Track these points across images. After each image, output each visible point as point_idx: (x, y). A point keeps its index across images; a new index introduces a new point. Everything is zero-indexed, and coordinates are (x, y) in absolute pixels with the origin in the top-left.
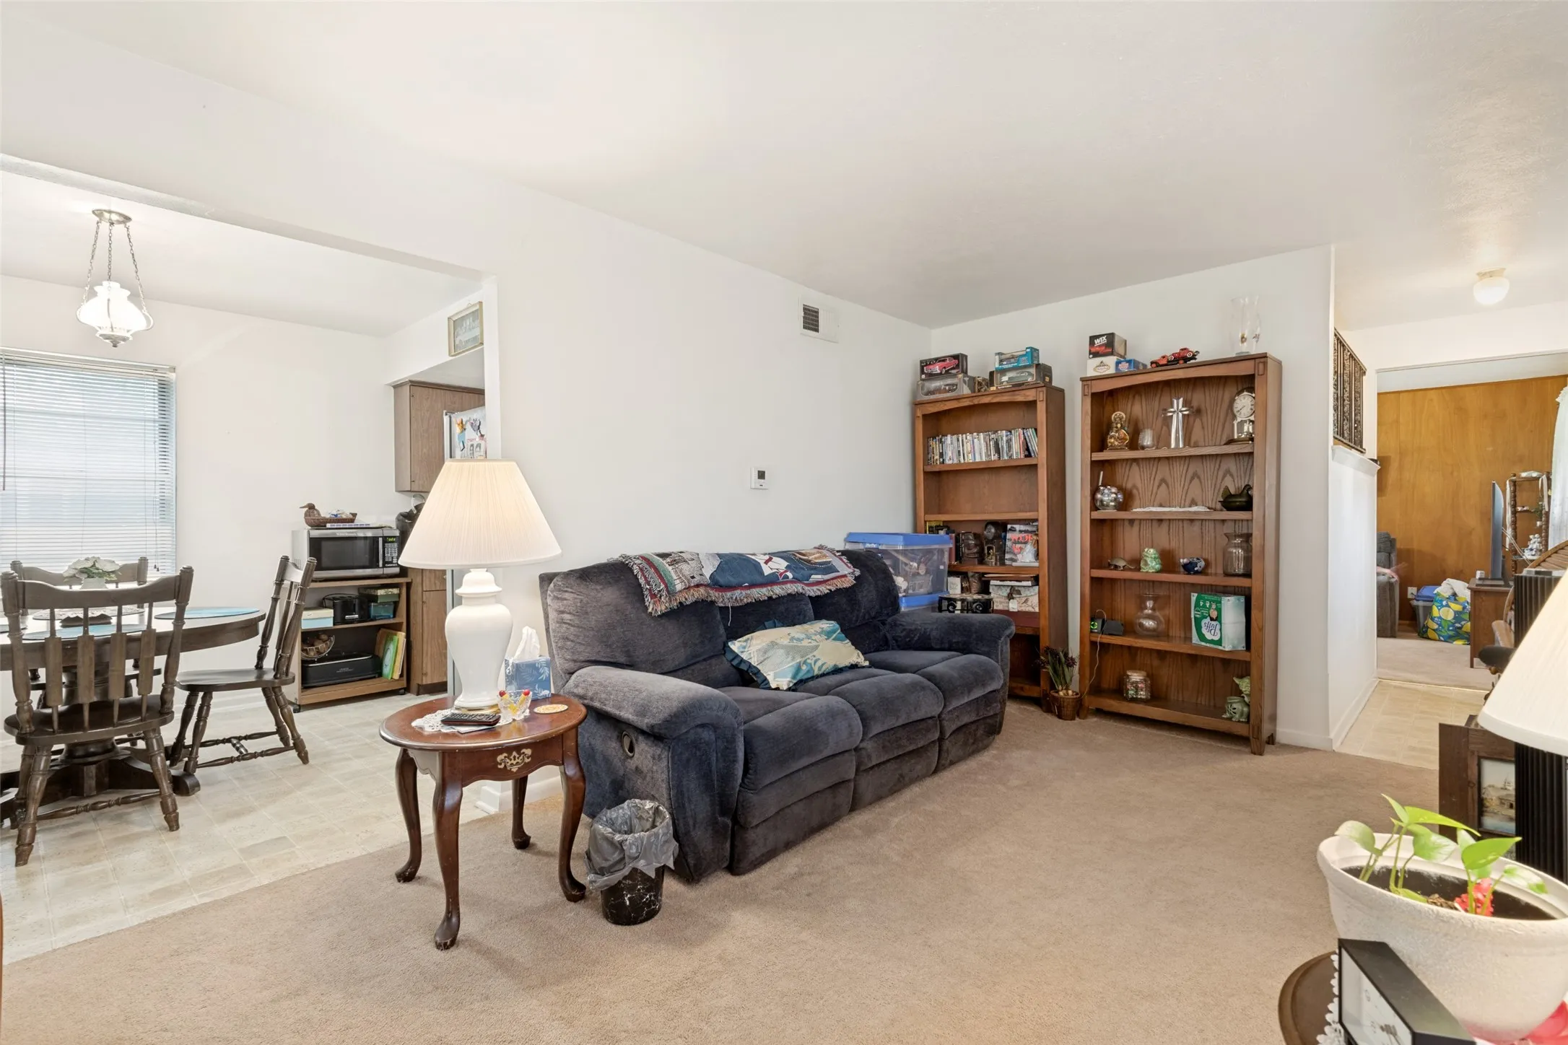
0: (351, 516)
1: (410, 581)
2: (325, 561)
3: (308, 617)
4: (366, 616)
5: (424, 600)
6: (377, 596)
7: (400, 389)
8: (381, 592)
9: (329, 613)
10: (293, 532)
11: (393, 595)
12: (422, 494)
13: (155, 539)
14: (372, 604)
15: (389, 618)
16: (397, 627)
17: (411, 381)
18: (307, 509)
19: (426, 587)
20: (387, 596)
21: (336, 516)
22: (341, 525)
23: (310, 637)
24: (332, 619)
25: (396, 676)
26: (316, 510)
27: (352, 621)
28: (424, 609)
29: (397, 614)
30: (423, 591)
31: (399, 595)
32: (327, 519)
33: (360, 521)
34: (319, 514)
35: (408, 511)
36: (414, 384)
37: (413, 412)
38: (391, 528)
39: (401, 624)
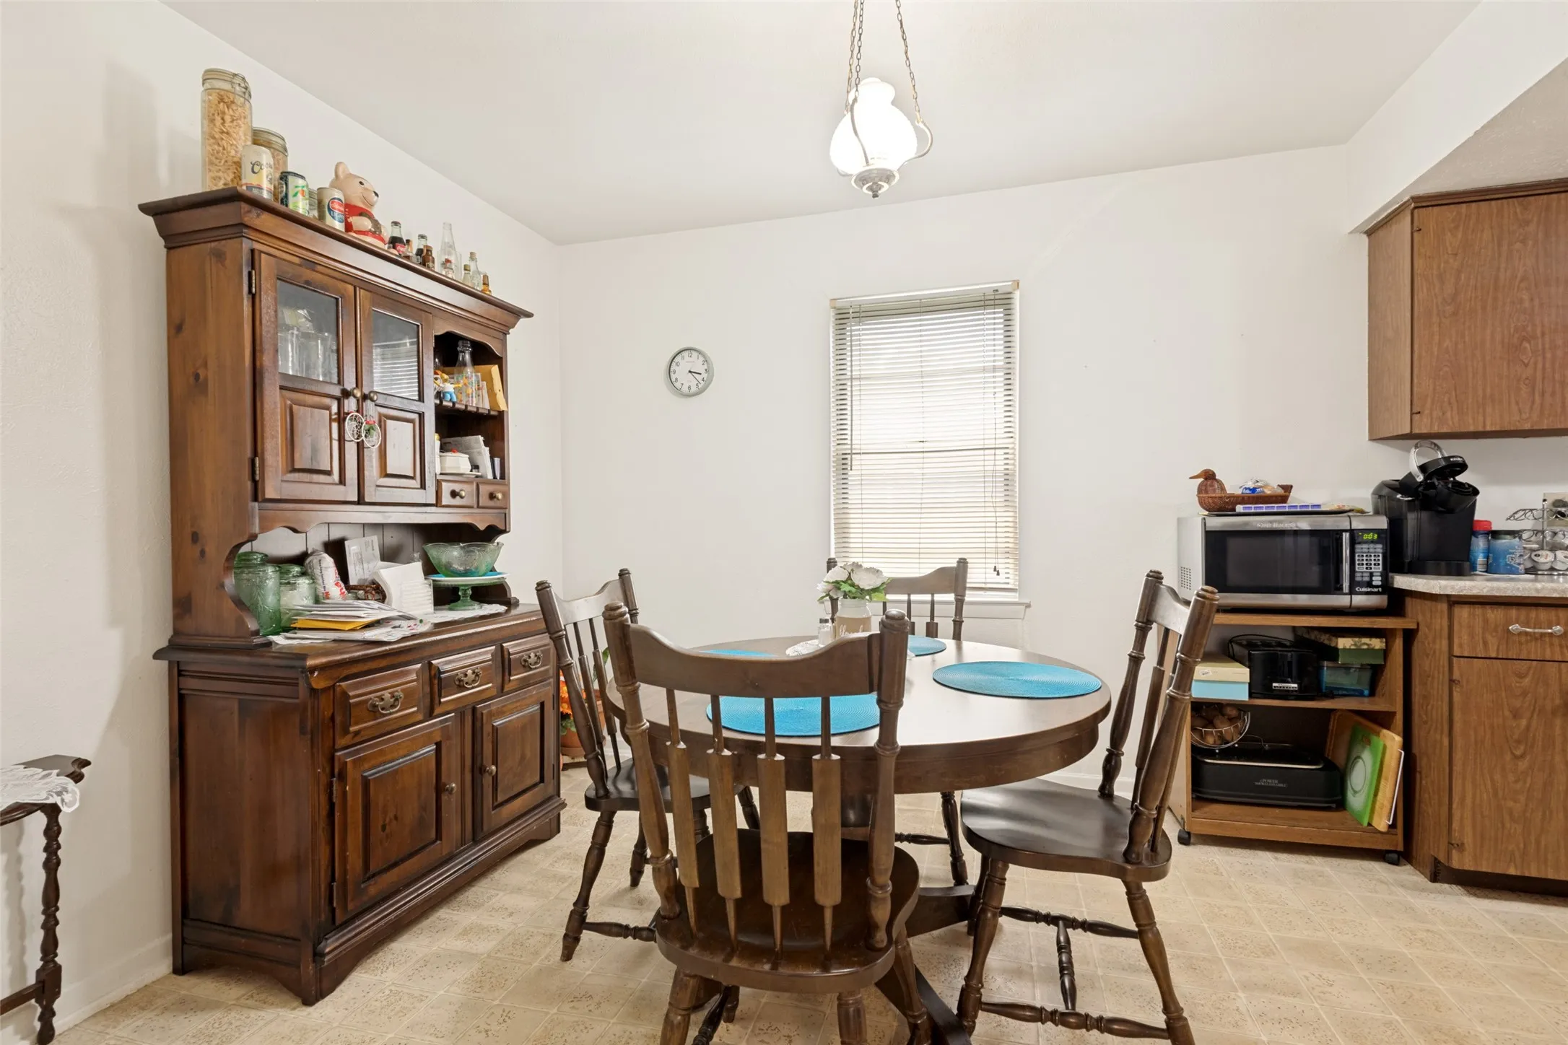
0: (1281, 491)
1: (1413, 626)
2: (1233, 576)
3: (1203, 677)
4: (1313, 689)
5: (1456, 676)
6: (1336, 650)
7: (1381, 233)
8: (1344, 643)
9: (1241, 673)
10: (1179, 520)
11: (1371, 651)
12: (1436, 441)
13: (994, 530)
14: (1325, 663)
15: (1361, 694)
16: (1383, 720)
17: (1414, 199)
18: (1202, 479)
19: (1461, 646)
20: (1357, 652)
21: (1253, 490)
22: (1264, 508)
23: (1206, 711)
24: (1247, 686)
25: (1382, 823)
26: (1218, 481)
27: (1285, 695)
28: (1457, 697)
29: (1379, 689)
30: (1451, 655)
31: (1386, 653)
32: (1237, 497)
33: (1299, 498)
34: (1222, 488)
35: (1400, 477)
36: (1422, 203)
37: (1419, 263)
38: (1362, 512)
39: (1392, 715)
